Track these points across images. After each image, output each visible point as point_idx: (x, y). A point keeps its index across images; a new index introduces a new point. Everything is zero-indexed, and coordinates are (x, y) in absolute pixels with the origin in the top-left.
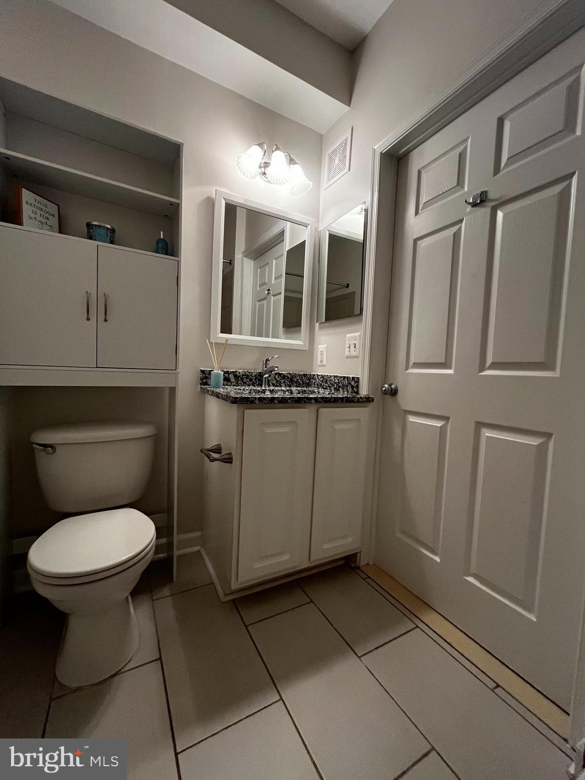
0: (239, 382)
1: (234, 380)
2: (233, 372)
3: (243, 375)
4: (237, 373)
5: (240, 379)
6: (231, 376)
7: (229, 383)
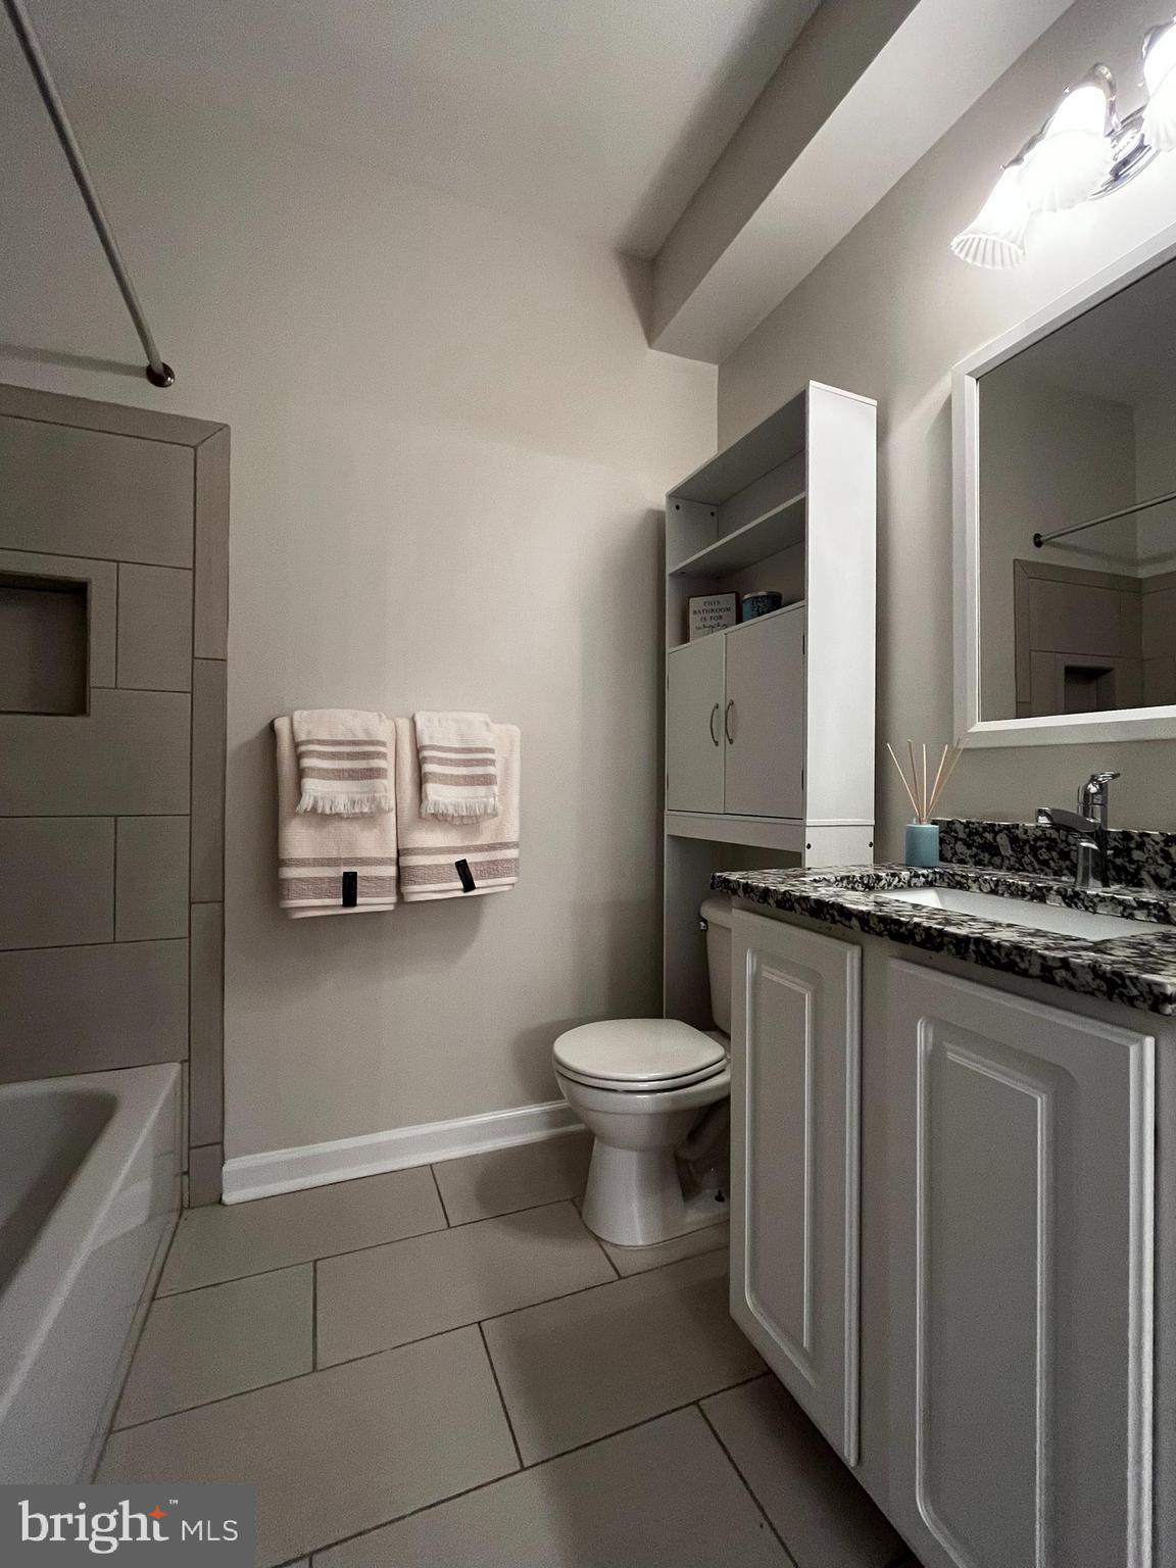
0: (1026, 859)
1: (1011, 853)
2: (1007, 828)
3: (1037, 839)
4: (1019, 832)
5: (1027, 848)
6: (1002, 840)
7: (997, 860)
